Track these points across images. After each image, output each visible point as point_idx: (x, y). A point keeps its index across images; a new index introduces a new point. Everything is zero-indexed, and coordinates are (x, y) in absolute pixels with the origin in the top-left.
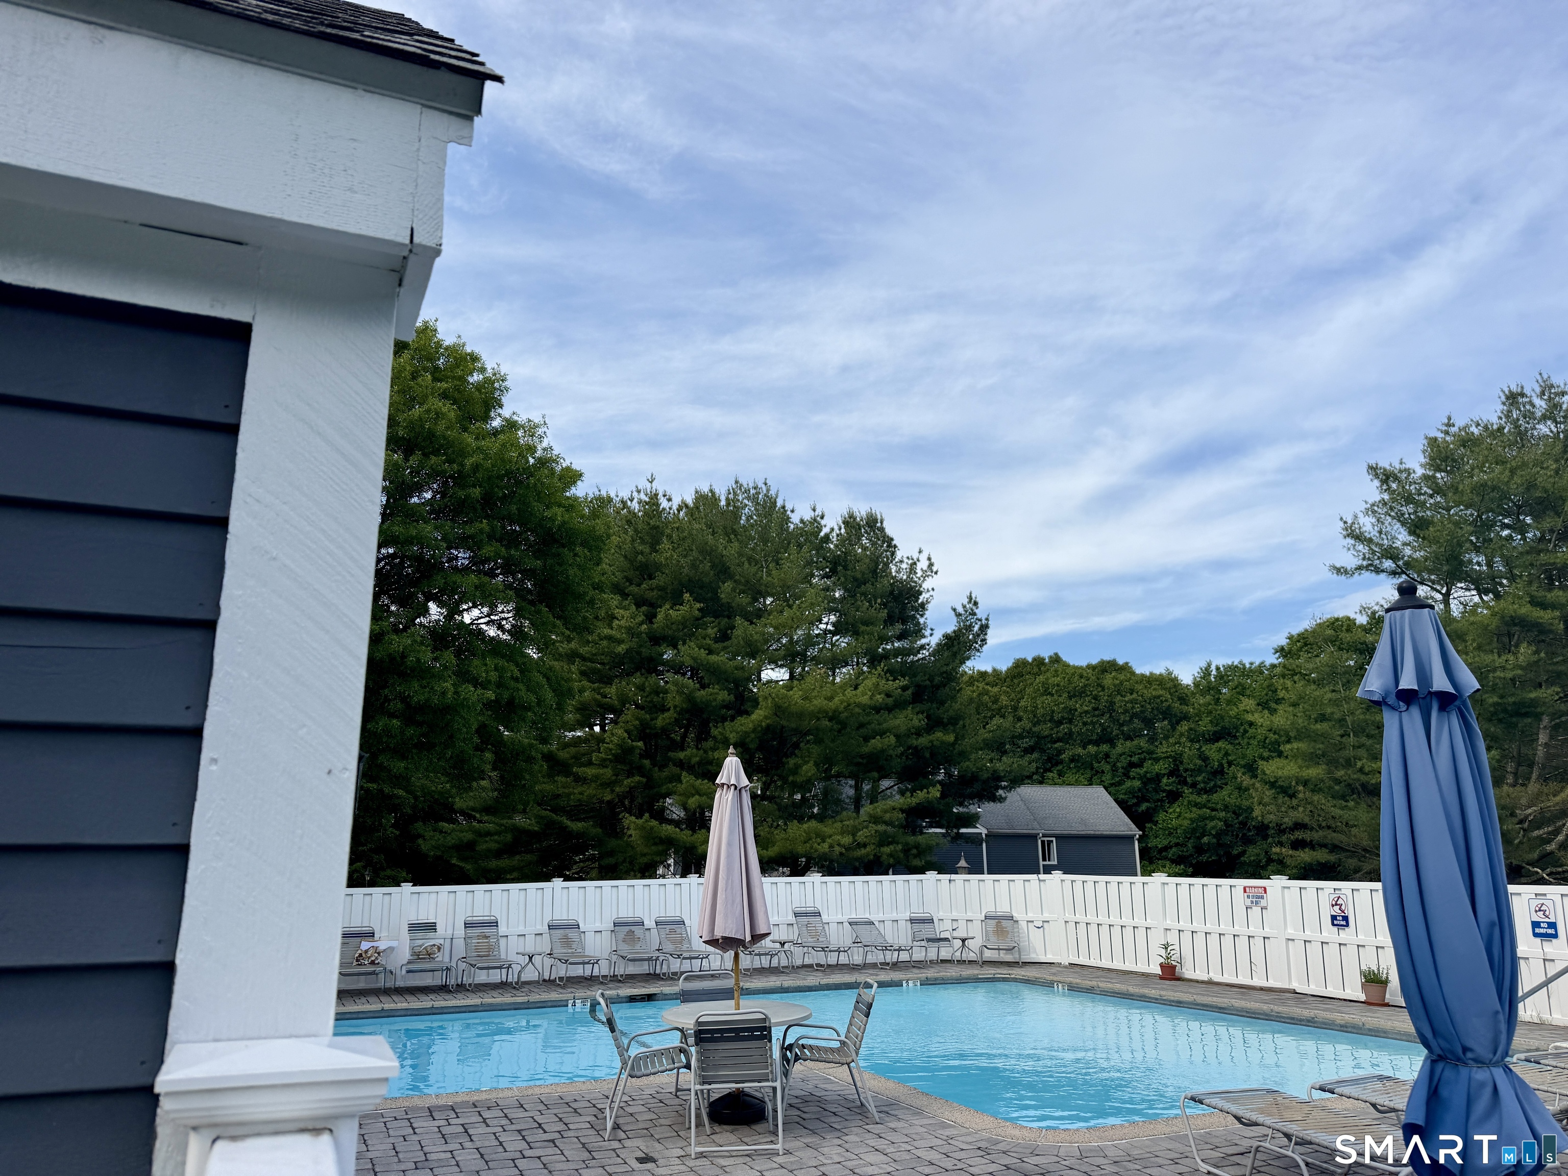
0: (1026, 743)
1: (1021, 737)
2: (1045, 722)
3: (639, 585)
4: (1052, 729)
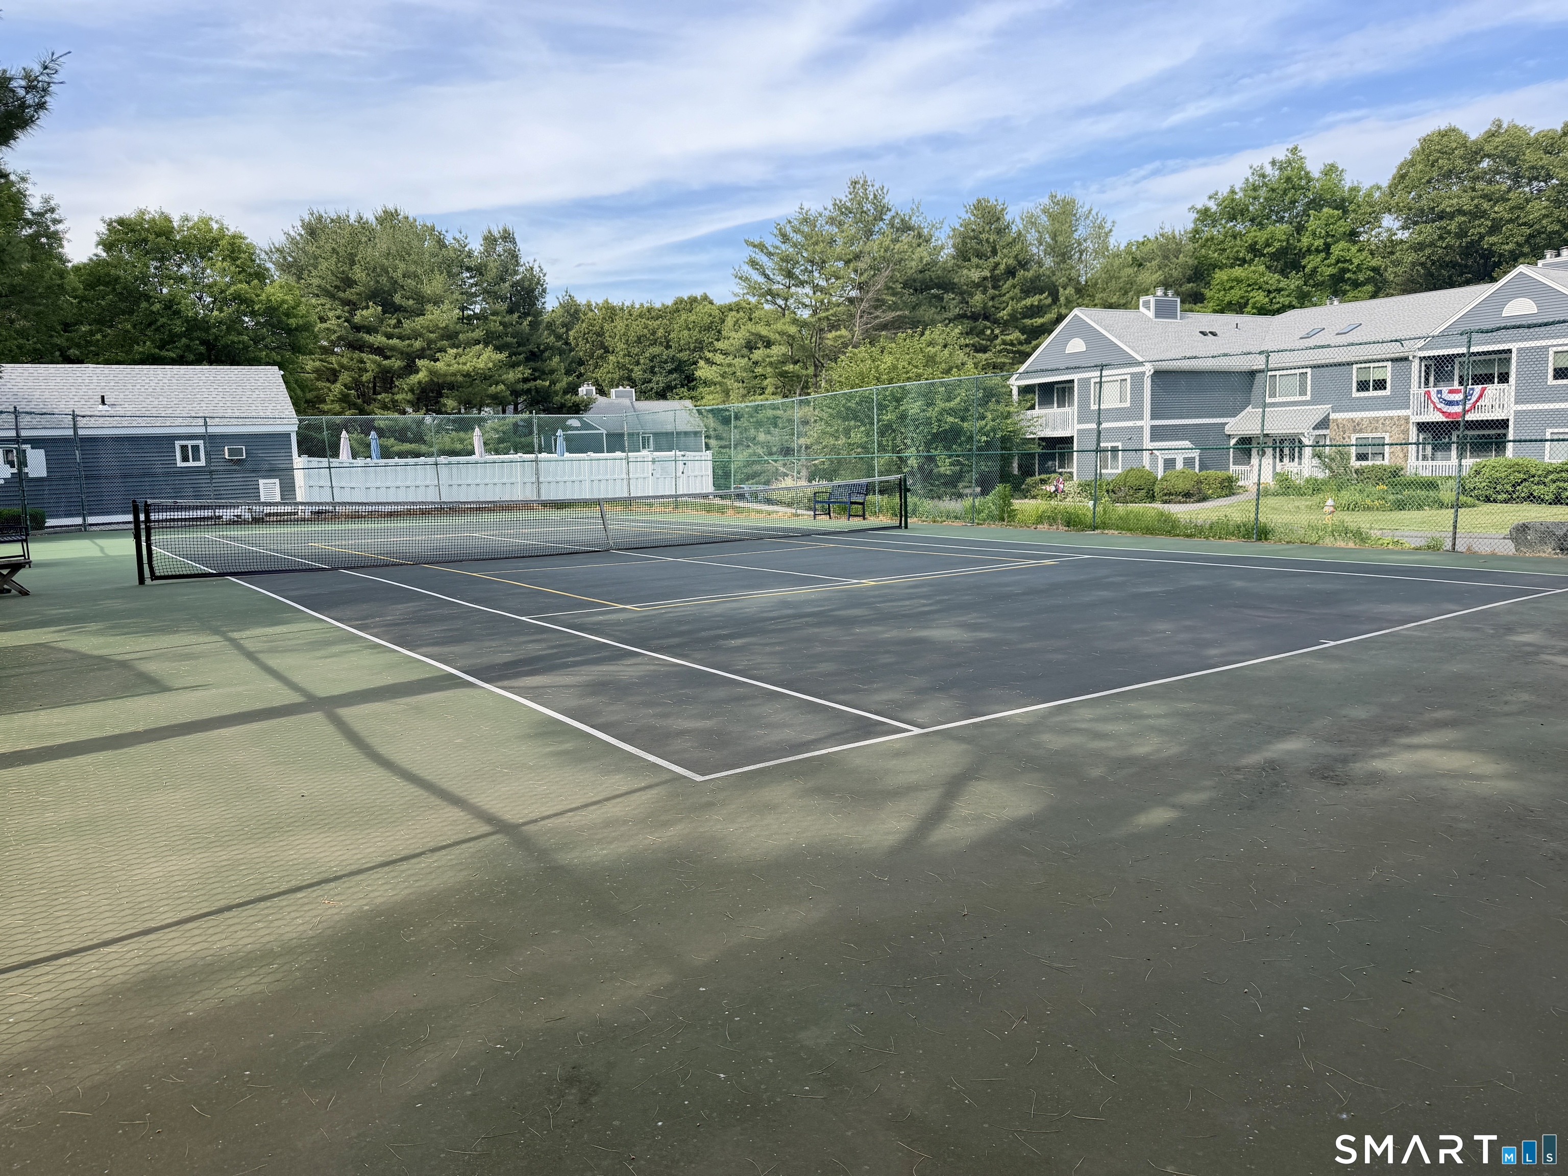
0: (669, 366)
1: (666, 362)
2: (685, 350)
3: (344, 292)
4: (689, 355)
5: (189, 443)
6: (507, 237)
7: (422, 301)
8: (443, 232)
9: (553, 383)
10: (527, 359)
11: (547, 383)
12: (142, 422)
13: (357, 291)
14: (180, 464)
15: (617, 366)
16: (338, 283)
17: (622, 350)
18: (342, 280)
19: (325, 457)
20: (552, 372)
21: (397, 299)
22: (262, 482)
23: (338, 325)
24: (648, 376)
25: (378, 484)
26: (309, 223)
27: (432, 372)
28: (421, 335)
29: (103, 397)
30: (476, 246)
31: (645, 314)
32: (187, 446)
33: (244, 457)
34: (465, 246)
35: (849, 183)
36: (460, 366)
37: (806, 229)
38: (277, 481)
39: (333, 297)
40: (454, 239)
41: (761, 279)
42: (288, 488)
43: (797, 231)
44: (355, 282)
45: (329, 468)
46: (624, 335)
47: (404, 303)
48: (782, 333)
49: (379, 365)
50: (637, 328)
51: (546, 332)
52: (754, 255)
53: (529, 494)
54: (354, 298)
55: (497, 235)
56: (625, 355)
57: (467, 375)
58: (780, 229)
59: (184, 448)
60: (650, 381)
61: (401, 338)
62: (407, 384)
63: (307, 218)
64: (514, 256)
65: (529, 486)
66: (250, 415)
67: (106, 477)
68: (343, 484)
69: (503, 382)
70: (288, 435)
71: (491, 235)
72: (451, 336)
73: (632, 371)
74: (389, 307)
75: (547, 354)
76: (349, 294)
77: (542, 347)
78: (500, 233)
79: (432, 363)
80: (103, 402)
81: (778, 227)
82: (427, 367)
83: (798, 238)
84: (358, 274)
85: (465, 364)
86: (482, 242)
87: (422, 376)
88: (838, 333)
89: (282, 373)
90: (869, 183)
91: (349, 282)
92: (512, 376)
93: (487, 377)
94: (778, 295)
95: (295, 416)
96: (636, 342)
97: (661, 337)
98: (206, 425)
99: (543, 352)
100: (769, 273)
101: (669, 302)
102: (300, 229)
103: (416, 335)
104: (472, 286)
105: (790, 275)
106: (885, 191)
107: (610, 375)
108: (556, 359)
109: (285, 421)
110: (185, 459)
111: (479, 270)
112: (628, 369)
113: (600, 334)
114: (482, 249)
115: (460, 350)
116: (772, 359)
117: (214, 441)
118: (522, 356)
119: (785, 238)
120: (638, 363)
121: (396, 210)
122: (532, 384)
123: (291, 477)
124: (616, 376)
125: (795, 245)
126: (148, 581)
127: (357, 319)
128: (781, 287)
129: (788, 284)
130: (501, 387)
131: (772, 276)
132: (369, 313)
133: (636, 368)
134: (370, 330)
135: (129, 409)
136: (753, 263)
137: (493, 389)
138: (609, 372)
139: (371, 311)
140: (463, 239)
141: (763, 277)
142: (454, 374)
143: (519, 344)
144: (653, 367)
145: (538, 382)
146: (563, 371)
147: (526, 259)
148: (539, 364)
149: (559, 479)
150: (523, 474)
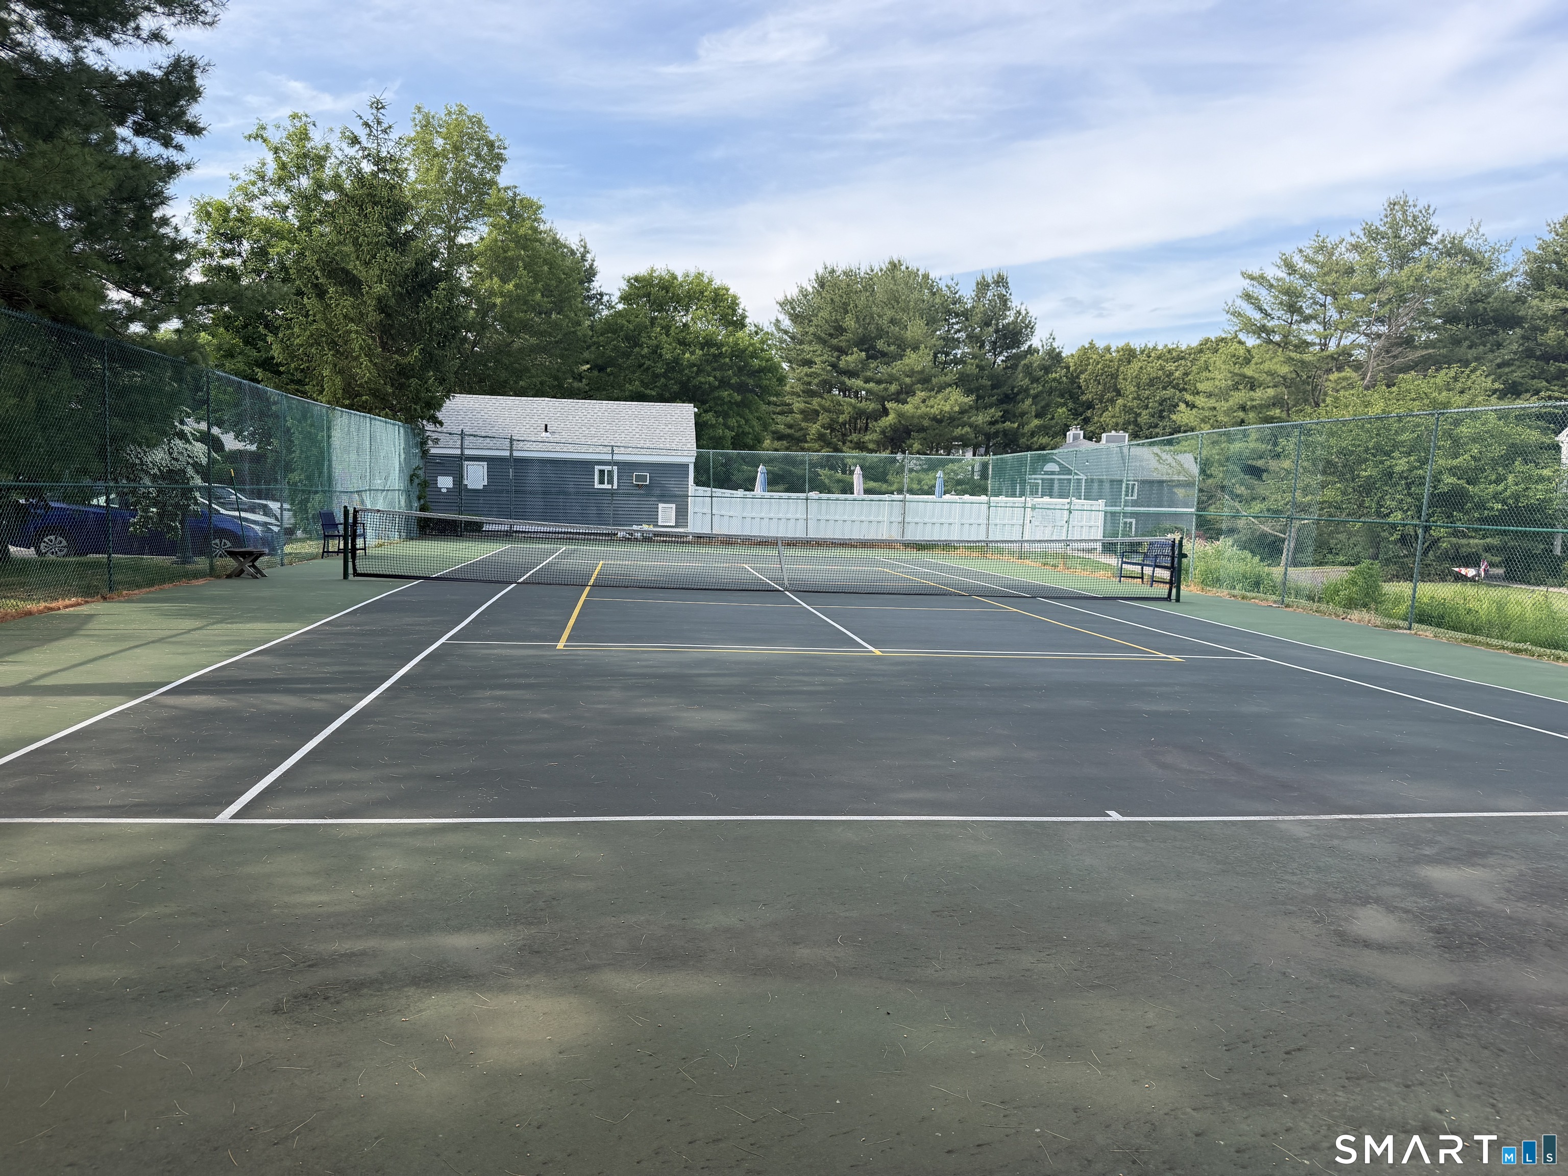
3: (835, 339)
5: (607, 468)
6: (1001, 281)
7: (903, 346)
8: (937, 280)
9: (1022, 425)
10: (1001, 402)
11: (1016, 425)
12: (570, 448)
13: (847, 338)
14: (597, 486)
15: (1124, 410)
16: (832, 331)
17: (1131, 393)
18: (836, 329)
19: (709, 486)
20: (1023, 414)
21: (880, 344)
22: (661, 506)
23: (823, 369)
24: (1155, 420)
25: (754, 515)
26: (823, 277)
27: (900, 415)
28: (897, 380)
29: (546, 426)
30: (967, 293)
31: (1164, 355)
32: (604, 471)
33: (648, 483)
34: (956, 293)
35: (1386, 205)
36: (928, 409)
37: (1320, 258)
38: (674, 506)
39: (824, 342)
40: (947, 286)
41: (1257, 316)
42: (682, 515)
43: (1309, 260)
44: (845, 330)
45: (712, 497)
46: (1136, 377)
47: (885, 349)
48: (1270, 373)
49: (854, 407)
50: (1153, 369)
51: (1021, 375)
52: (1251, 289)
53: (895, 535)
54: (843, 344)
55: (990, 280)
56: (1134, 399)
57: (934, 419)
58: (1286, 259)
59: (602, 472)
60: (1156, 426)
61: (879, 382)
62: (880, 427)
63: (821, 271)
64: (1004, 301)
65: (895, 525)
66: (658, 447)
67: (530, 493)
68: (723, 513)
69: (971, 426)
70: (686, 466)
71: (984, 281)
72: (925, 380)
73: (1140, 414)
74: (873, 354)
75: (1020, 397)
76: (841, 341)
77: (1016, 390)
78: (993, 278)
79: (900, 405)
80: (546, 430)
81: (1284, 257)
82: (895, 409)
83: (1310, 268)
84: (849, 322)
85: (932, 407)
86: (975, 288)
87: (891, 418)
88: (1343, 374)
89: (696, 410)
90: (1411, 203)
91: (840, 330)
92: (981, 419)
93: (952, 420)
94: (1273, 331)
95: (695, 449)
96: (1148, 385)
97: (1178, 378)
98: (612, 453)
99: (1017, 394)
100: (1267, 308)
101: (1195, 343)
102: (814, 282)
103: (891, 380)
104: (959, 331)
105: (1293, 309)
106: (1431, 211)
107: (1114, 420)
108: (1029, 402)
109: (685, 453)
110: (601, 482)
111: (966, 315)
112: (1135, 413)
113: (1114, 376)
114: (973, 294)
115: (933, 393)
116: (1254, 403)
117: (626, 467)
118: (995, 398)
119: (1291, 268)
120: (1147, 407)
121: (899, 261)
122: (1000, 426)
123: (684, 503)
124: (1121, 421)
125: (1303, 277)
126: (351, 577)
127: (842, 364)
128: (1283, 323)
129: (1289, 321)
130: (967, 429)
131: (1269, 311)
132: (853, 359)
133: (1144, 412)
134: (852, 374)
135: (565, 436)
136: (1248, 297)
137: (958, 432)
138: (1113, 417)
139: (855, 356)
140: (954, 285)
141: (1259, 312)
142: (922, 417)
143: (994, 387)
144: (1162, 411)
145: (1008, 423)
146: (1033, 414)
147: (1015, 303)
148: (1010, 407)
149: (926, 520)
150: (891, 514)
